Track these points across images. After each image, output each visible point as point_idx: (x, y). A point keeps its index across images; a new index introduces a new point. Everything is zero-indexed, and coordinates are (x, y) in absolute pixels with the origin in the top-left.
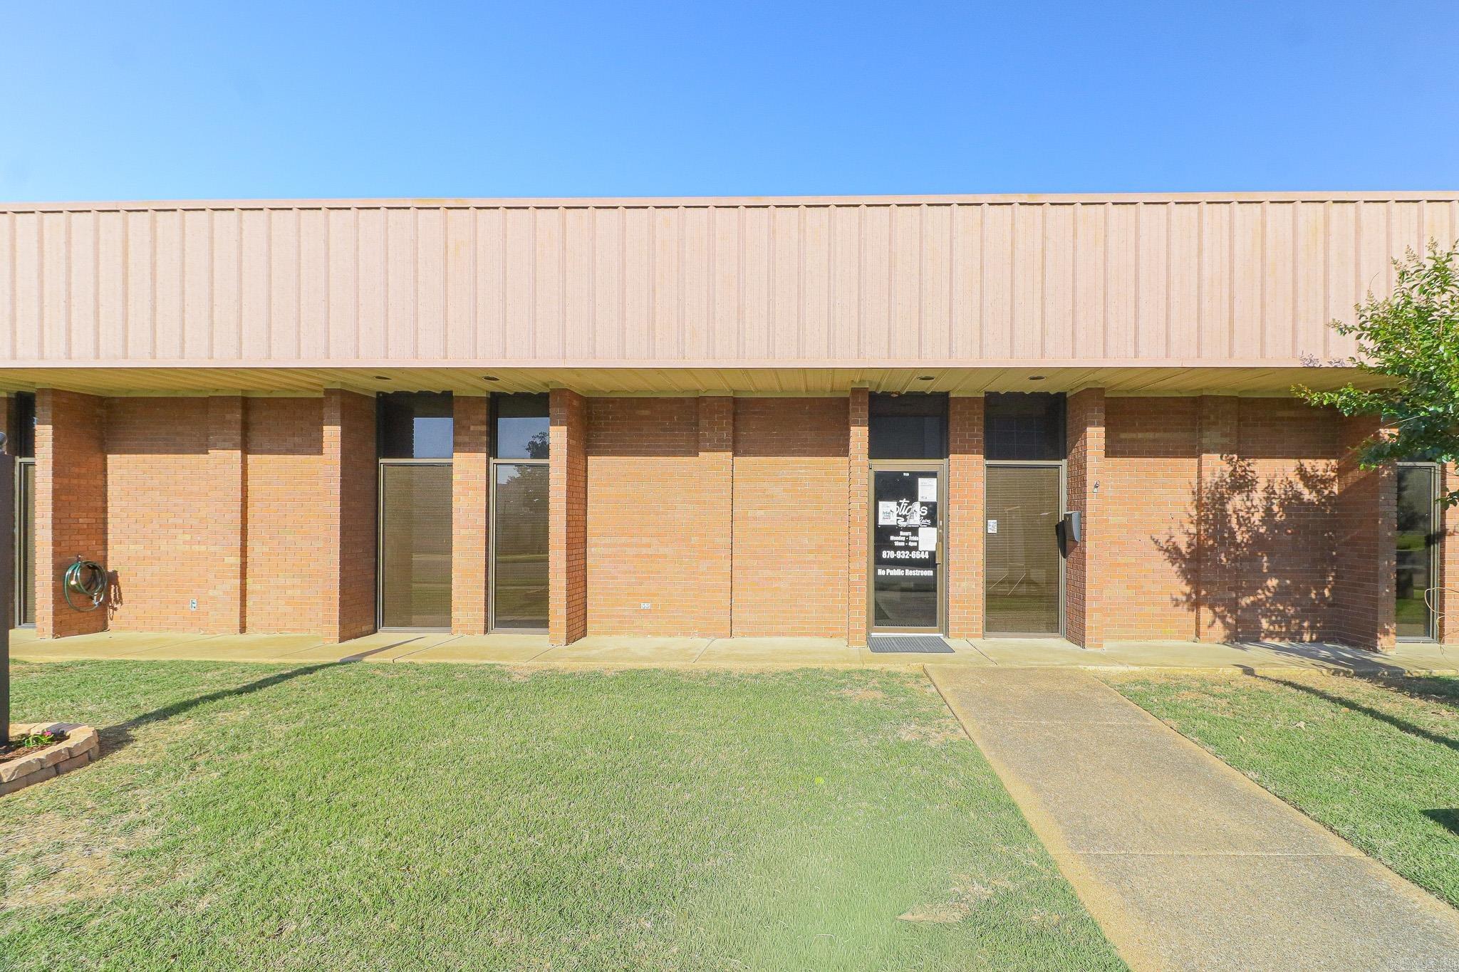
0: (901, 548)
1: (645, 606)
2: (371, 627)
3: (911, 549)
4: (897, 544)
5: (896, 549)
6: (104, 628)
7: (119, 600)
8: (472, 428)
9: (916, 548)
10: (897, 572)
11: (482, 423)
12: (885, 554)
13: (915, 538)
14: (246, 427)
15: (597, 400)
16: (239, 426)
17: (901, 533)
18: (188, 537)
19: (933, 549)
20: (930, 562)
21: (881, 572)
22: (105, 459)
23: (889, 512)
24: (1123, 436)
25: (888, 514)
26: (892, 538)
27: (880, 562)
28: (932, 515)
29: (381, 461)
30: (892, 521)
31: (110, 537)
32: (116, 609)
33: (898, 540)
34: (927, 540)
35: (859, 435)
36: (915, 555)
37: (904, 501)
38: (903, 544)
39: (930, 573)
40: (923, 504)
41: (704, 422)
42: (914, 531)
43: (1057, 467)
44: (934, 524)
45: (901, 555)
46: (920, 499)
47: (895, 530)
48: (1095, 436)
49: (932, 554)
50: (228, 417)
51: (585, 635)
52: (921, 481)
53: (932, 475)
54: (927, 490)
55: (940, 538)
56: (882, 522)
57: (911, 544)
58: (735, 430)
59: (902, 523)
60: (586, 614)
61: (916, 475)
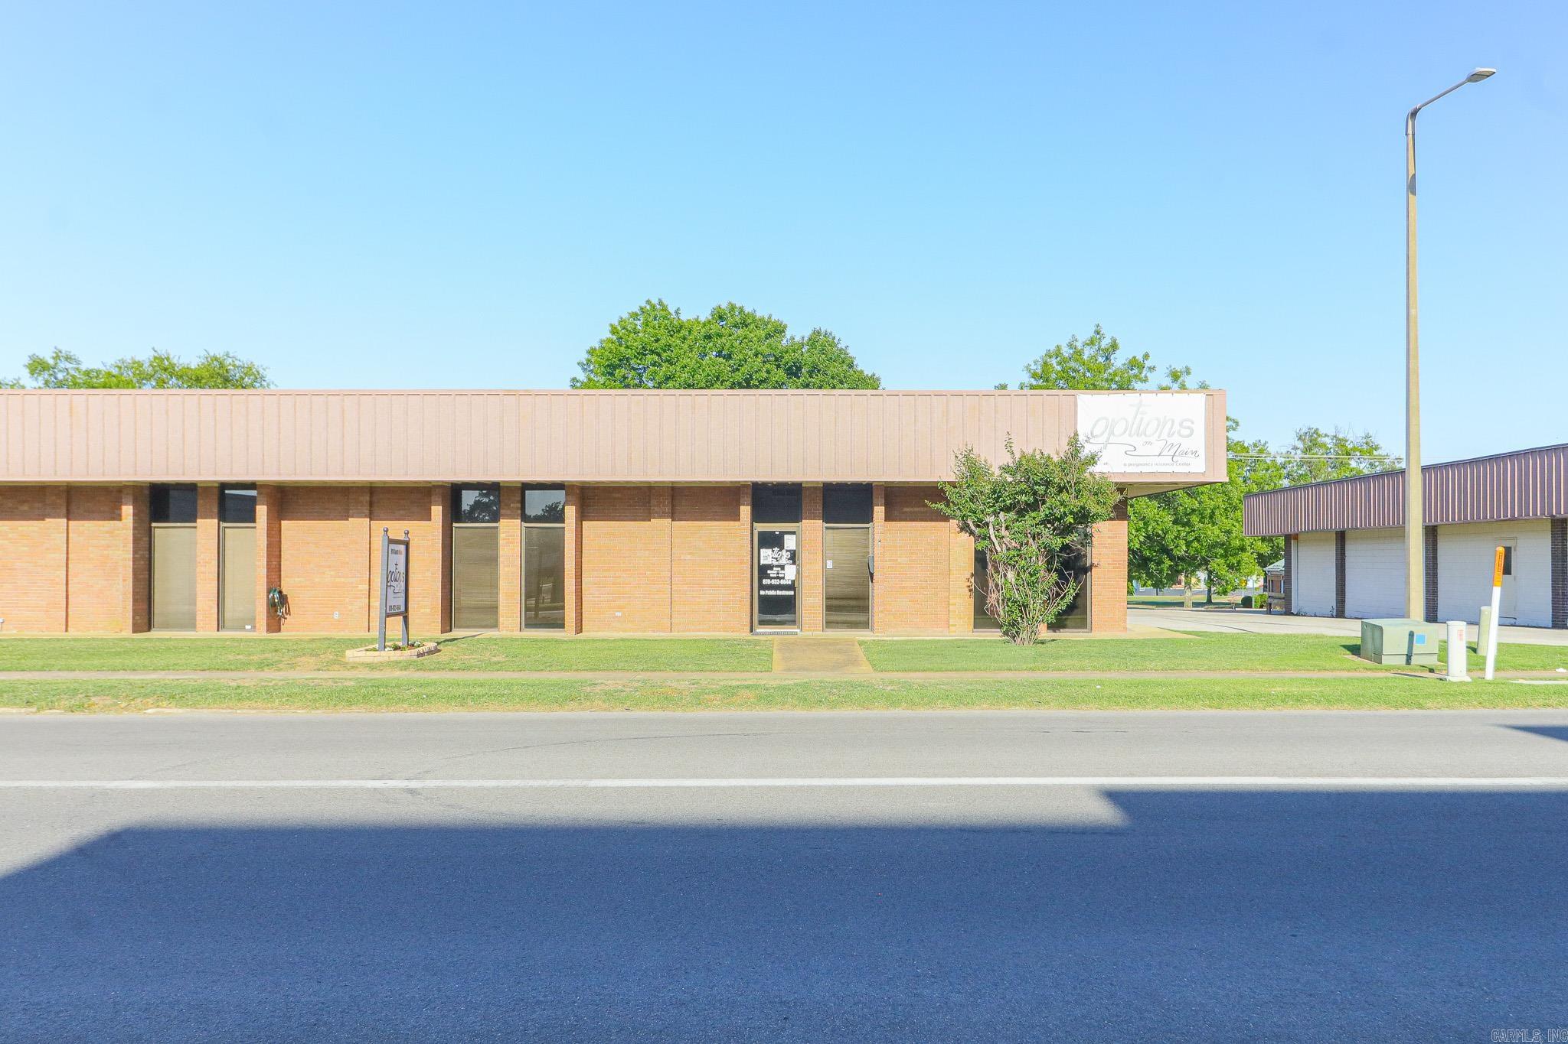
0: (774, 578)
1: (618, 614)
2: (448, 628)
3: (780, 578)
4: (771, 575)
5: (771, 578)
6: (279, 630)
7: (288, 612)
8: (512, 505)
9: (783, 578)
10: (772, 593)
11: (518, 502)
12: (766, 582)
13: (782, 572)
14: (371, 504)
15: (588, 488)
16: (367, 505)
17: (774, 569)
18: (332, 573)
19: (794, 579)
20: (791, 587)
21: (762, 593)
22: (280, 525)
23: (767, 556)
24: (906, 509)
25: (766, 558)
26: (769, 572)
27: (762, 587)
28: (793, 557)
29: (455, 525)
30: (768, 562)
31: (282, 573)
32: (286, 619)
33: (772, 573)
34: (790, 573)
35: (745, 511)
36: (783, 582)
37: (776, 549)
38: (775, 575)
39: (792, 593)
40: (787, 551)
41: (653, 502)
42: (782, 567)
43: (868, 528)
44: (794, 563)
45: (775, 582)
46: (785, 548)
47: (771, 567)
48: (879, 511)
49: (793, 582)
50: (361, 498)
51: (581, 632)
52: (786, 536)
53: (794, 533)
54: (790, 542)
55: (798, 572)
56: (762, 562)
57: (780, 575)
58: (673, 506)
59: (775, 563)
60: (581, 619)
61: (782, 534)
